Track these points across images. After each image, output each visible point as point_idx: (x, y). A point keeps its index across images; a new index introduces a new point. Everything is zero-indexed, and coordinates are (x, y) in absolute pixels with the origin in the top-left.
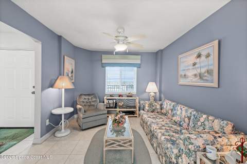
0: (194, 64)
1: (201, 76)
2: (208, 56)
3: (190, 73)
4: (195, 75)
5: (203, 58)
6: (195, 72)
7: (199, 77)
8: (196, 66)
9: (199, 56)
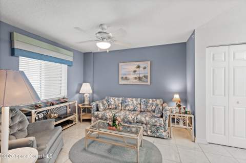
0: (135, 71)
1: (140, 79)
2: (145, 68)
3: (132, 77)
4: (136, 78)
5: (141, 69)
6: (135, 76)
7: (138, 79)
8: (136, 73)
9: (139, 67)
